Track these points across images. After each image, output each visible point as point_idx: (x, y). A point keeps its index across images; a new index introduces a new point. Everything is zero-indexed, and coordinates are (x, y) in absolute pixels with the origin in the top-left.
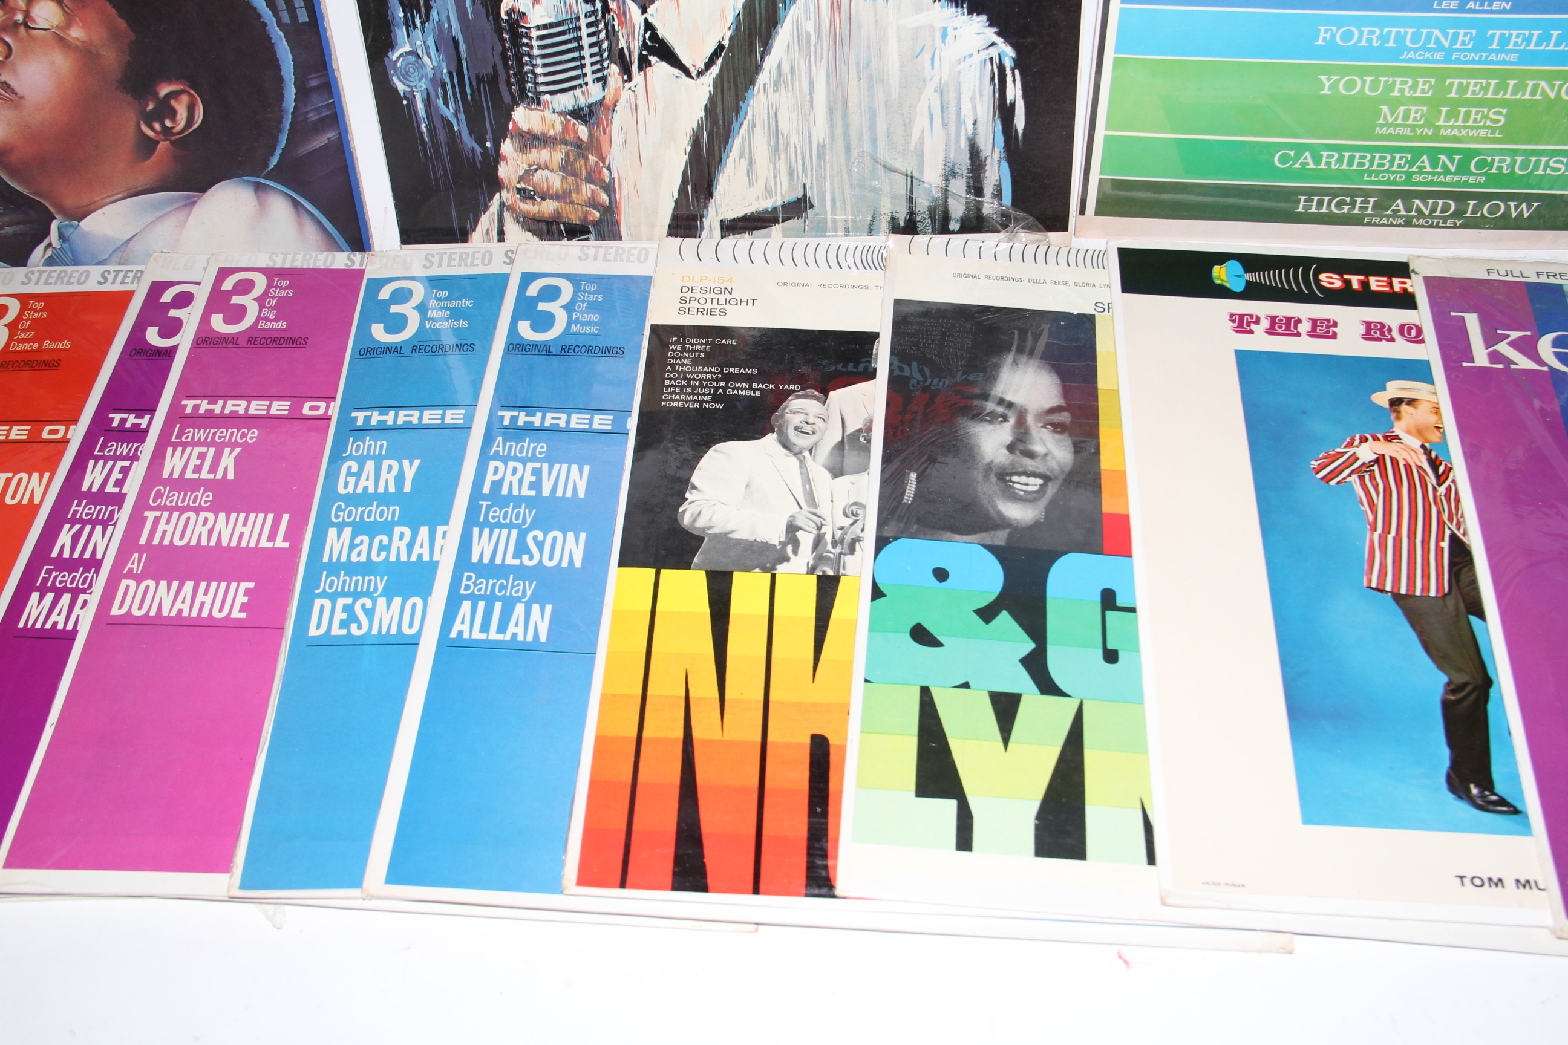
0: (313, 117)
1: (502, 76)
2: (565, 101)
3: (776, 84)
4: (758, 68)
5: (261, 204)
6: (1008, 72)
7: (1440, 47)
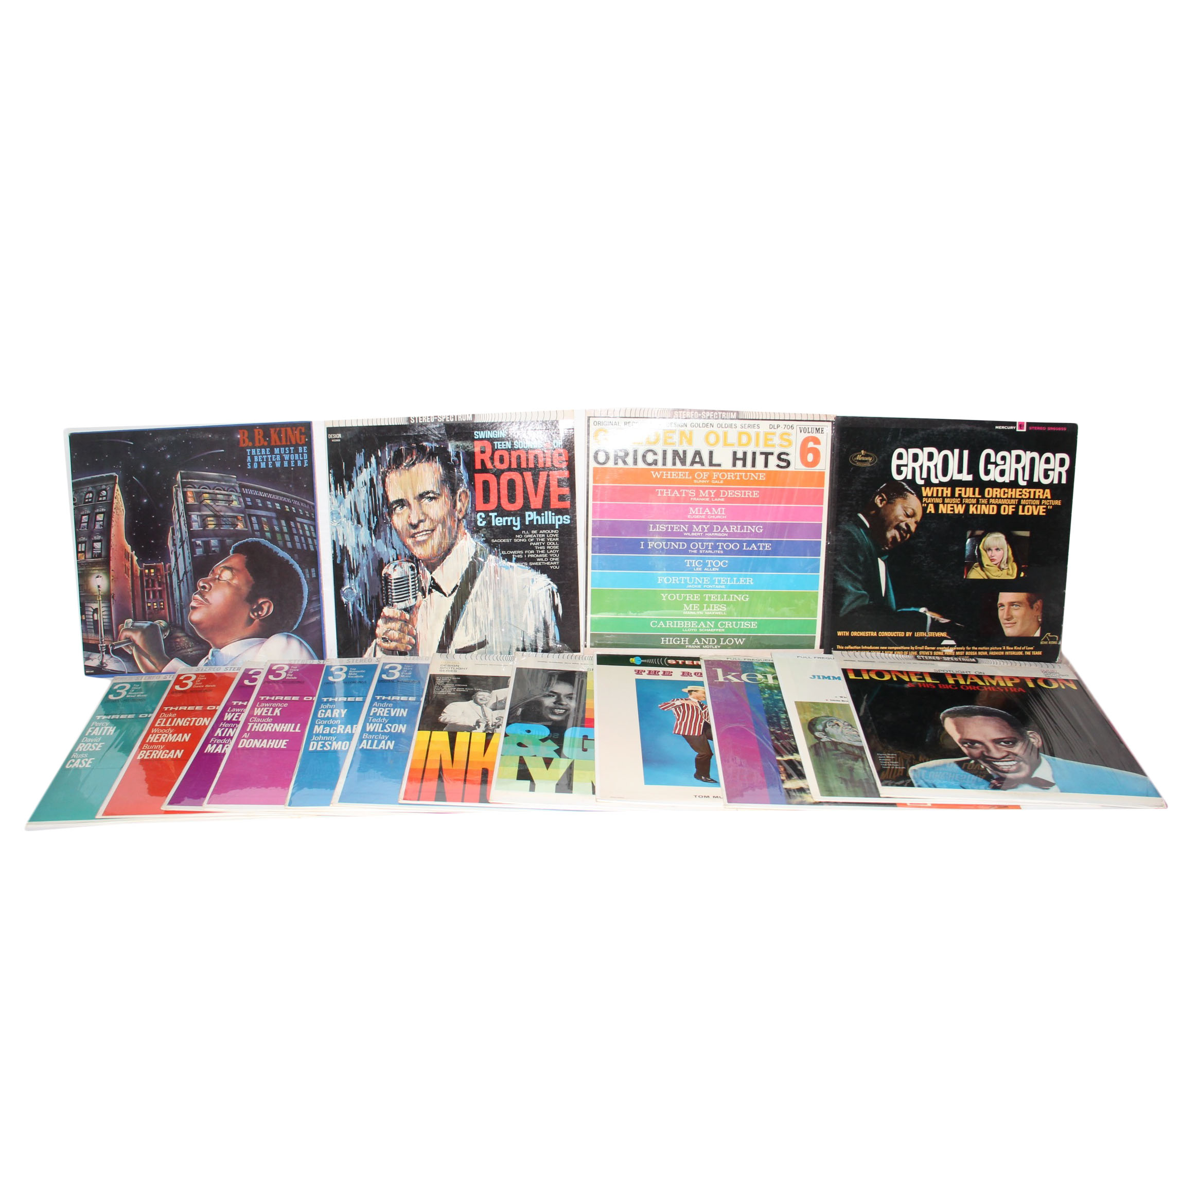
0: (312, 611)
1: (381, 596)
2: (402, 605)
3: (476, 599)
4: (469, 593)
5: (288, 643)
6: (555, 594)
7: (699, 584)
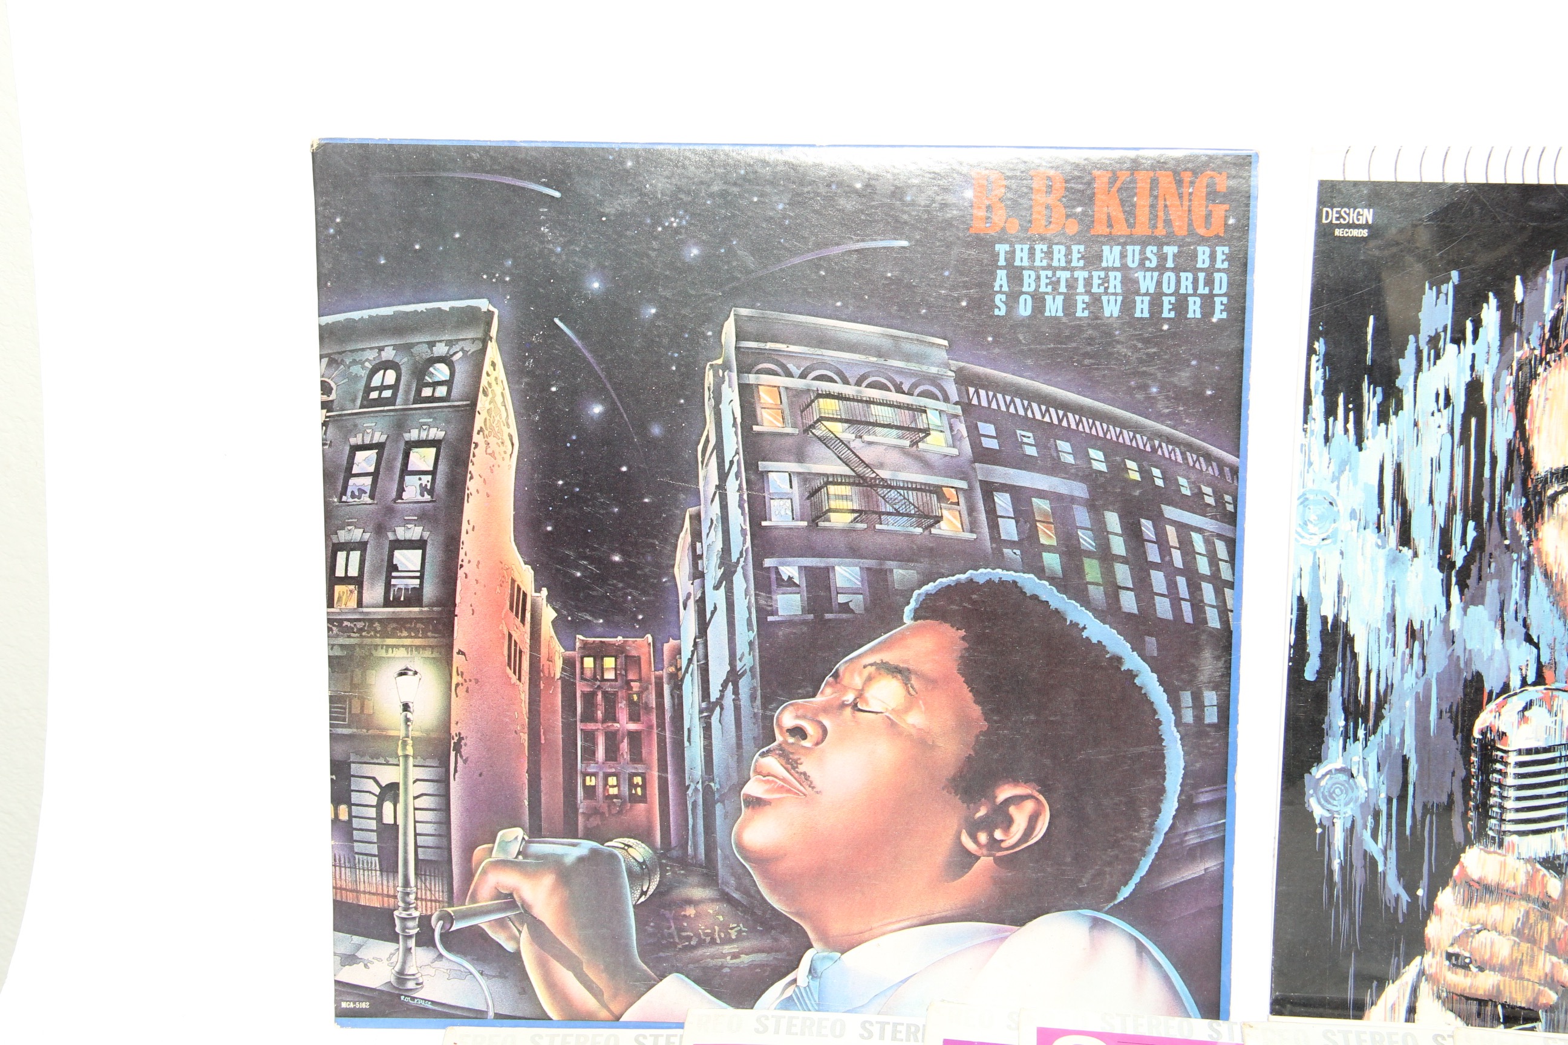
0: (1192, 840)
1: (1459, 807)
2: (1539, 846)
